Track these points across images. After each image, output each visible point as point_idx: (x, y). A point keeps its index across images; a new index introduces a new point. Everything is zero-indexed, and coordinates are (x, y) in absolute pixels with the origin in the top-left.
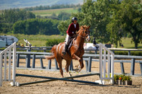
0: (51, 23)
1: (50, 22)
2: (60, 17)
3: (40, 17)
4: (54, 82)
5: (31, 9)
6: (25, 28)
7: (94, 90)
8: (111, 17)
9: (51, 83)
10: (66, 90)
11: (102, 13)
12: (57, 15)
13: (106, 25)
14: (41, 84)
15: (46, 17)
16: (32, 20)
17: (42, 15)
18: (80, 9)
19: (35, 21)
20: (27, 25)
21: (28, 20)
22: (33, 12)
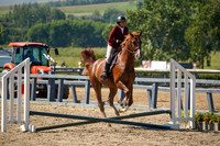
0: (91, 28)
1: (90, 26)
2: (107, 17)
3: (73, 17)
4: (94, 125)
5: (58, 5)
6: (48, 36)
7: (161, 138)
8: (194, 16)
9: (89, 127)
10: (114, 138)
11: (178, 10)
12: (102, 14)
13: (184, 30)
14: (72, 128)
15: (83, 18)
16: (60, 22)
17: (76, 15)
18: (141, 4)
19: (66, 25)
20: (52, 32)
21: (53, 22)
22: (61, 9)
